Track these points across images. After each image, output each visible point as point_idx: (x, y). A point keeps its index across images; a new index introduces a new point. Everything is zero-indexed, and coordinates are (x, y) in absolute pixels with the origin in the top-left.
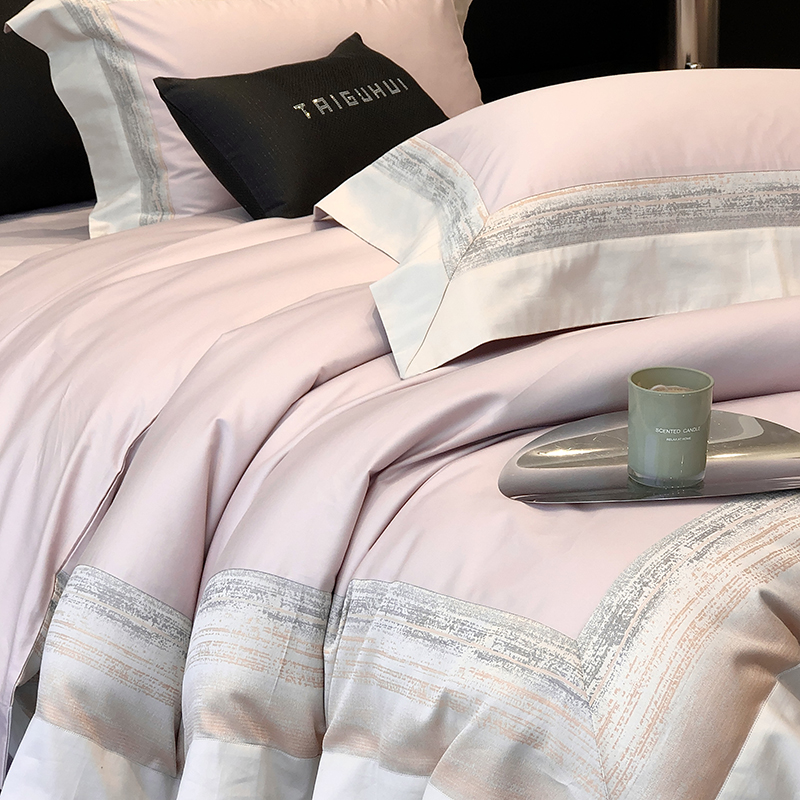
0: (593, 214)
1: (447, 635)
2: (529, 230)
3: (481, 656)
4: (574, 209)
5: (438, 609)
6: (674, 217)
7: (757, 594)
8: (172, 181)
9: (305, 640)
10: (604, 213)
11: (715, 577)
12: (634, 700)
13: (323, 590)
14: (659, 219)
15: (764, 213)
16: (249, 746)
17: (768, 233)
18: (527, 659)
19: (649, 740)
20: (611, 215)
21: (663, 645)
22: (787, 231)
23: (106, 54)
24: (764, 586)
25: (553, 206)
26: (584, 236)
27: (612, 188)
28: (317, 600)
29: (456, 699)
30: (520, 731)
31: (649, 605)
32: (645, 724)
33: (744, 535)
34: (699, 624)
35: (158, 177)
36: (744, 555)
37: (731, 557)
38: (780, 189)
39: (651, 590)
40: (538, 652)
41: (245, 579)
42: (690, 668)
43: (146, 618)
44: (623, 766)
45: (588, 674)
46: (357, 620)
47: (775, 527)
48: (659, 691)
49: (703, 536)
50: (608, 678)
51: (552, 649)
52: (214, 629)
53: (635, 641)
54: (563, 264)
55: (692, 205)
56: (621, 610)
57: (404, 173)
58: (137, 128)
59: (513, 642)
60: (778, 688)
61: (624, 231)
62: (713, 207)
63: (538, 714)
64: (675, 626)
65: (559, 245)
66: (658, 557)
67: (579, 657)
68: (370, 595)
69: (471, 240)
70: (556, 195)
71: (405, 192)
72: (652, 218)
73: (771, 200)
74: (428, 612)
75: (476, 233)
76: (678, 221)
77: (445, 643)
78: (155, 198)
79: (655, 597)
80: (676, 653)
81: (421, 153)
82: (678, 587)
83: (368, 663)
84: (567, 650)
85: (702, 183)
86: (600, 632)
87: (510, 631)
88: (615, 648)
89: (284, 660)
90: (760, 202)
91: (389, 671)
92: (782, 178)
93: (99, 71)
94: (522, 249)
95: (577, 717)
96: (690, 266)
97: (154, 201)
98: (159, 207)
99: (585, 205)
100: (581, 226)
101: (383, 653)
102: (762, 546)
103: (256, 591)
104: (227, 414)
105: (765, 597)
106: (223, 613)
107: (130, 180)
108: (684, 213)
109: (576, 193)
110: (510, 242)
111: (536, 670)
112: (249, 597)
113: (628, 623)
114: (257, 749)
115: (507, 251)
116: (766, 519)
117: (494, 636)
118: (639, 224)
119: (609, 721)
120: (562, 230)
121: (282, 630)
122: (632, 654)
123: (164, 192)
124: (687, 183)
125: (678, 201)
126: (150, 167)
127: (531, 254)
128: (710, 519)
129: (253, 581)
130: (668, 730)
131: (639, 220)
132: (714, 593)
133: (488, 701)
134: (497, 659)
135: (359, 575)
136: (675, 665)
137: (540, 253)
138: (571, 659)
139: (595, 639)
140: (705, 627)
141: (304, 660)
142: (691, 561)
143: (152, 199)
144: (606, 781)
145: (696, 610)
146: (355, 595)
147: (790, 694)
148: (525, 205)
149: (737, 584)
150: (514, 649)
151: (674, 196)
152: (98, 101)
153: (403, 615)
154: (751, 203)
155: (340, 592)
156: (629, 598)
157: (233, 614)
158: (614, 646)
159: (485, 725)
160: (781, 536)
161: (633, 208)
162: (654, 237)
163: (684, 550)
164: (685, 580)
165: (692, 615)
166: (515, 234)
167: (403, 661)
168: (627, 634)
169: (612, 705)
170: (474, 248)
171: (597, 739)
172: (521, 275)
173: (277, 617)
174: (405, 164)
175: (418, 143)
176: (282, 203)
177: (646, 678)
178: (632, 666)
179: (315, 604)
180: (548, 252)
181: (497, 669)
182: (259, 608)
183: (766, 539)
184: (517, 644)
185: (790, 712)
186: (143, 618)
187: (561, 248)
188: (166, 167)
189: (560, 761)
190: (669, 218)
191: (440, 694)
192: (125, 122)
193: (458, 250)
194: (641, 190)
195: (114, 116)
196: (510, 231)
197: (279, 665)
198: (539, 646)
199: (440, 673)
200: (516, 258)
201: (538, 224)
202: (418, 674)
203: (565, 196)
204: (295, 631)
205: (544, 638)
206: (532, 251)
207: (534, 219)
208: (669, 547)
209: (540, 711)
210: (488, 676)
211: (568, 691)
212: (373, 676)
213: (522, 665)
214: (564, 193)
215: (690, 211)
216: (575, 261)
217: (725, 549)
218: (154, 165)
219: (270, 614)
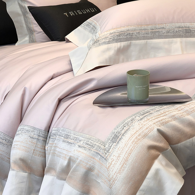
0: (129, 34)
1: (72, 141)
2: (111, 37)
3: (79, 146)
4: (124, 32)
5: (71, 134)
6: (152, 35)
7: (156, 130)
8: (36, 35)
9: (40, 144)
10: (132, 34)
11: (145, 125)
12: (118, 158)
13: (45, 130)
14: (148, 35)
15: (177, 34)
16: (24, 173)
17: (178, 40)
18: (91, 147)
19: (122, 169)
20: (135, 34)
21: (128, 143)
22: (184, 39)
23: (20, 2)
24: (159, 128)
25: (118, 31)
26: (127, 40)
27: (135, 27)
28: (43, 133)
29: (73, 158)
30: (87, 167)
31: (125, 132)
32: (121, 165)
33: (156, 114)
34: (139, 137)
35: (33, 34)
36: (154, 119)
37: (150, 120)
38: (182, 28)
39: (126, 128)
40: (94, 145)
41: (25, 127)
42: (135, 149)
43: (3, 140)
44: (114, 177)
45: (106, 151)
46: (53, 139)
47: (165, 112)
48: (125, 156)
49: (144, 114)
50: (112, 152)
51: (97, 144)
52: (16, 141)
53: (120, 142)
54: (120, 47)
55: (157, 32)
56: (117, 133)
57: (87, 28)
58: (28, 21)
59: (88, 143)
60: (161, 156)
61: (138, 39)
62: (163, 32)
63: (93, 162)
64: (132, 138)
65: (119, 42)
66: (130, 119)
67: (105, 146)
68: (56, 132)
69: (95, 40)
70: (119, 28)
71: (87, 32)
72: (146, 35)
73: (179, 31)
74: (69, 136)
75: (97, 38)
76: (153, 36)
77: (72, 143)
78: (32, 39)
79: (127, 130)
80: (131, 145)
81: (91, 22)
82: (134, 127)
83: (54, 150)
84: (102, 144)
85: (160, 26)
86: (111, 139)
87: (87, 140)
88: (114, 144)
89: (34, 150)
90: (176, 31)
91: (59, 152)
92: (183, 25)
93: (18, 7)
94: (109, 42)
95: (103, 163)
96: (157, 48)
97: (32, 40)
98: (33, 42)
99: (127, 31)
100: (126, 37)
101: (58, 147)
102: (160, 117)
103: (27, 131)
104: (27, 86)
105: (159, 131)
106: (19, 137)
107: (26, 35)
108: (155, 34)
109: (125, 28)
110: (106, 41)
111: (93, 150)
112: (25, 132)
113: (119, 137)
114: (26, 174)
115: (105, 43)
116: (163, 110)
117: (83, 141)
118: (142, 37)
119: (111, 164)
120: (120, 38)
121: (34, 141)
122: (119, 145)
123: (34, 38)
124: (156, 26)
125: (153, 31)
126: (31, 31)
127: (112, 44)
128: (147, 110)
129: (26, 128)
130: (127, 167)
131: (142, 36)
132: (144, 129)
133: (80, 159)
134: (83, 147)
135: (55, 126)
136: (130, 148)
137: (114, 44)
138: (102, 147)
139: (109, 141)
140: (140, 138)
141: (40, 150)
142: (139, 121)
143: (31, 40)
144: (110, 181)
145: (138, 133)
146: (53, 132)
147: (164, 158)
148: (110, 31)
149: (151, 127)
150: (88, 144)
151: (152, 29)
152: (18, 15)
153: (63, 136)
154: (174, 32)
155: (50, 131)
156: (120, 130)
157: (21, 137)
158: (114, 143)
159: (78, 165)
160: (166, 115)
161: (141, 32)
162: (147, 40)
163: (137, 118)
164: (136, 125)
165: (136, 135)
166: (107, 39)
167: (62, 149)
168: (118, 140)
169: (112, 160)
170: (96, 42)
171: (108, 169)
172: (108, 49)
173: (32, 138)
174: (87, 25)
175: (90, 20)
176: (60, 38)
177: (122, 152)
178: (118, 149)
179: (43, 134)
180: (116, 43)
181: (83, 150)
182: (28, 135)
183: (162, 115)
184: (89, 143)
185: (164, 163)
186: (2, 139)
187: (120, 43)
188: (35, 31)
189: (98, 175)
190: (151, 35)
191: (69, 157)
192: (25, 20)
193: (92, 43)
194: (143, 27)
195: (22, 18)
196: (106, 38)
197: (33, 151)
198: (94, 143)
199: (70, 152)
200: (107, 45)
201: (114, 36)
202: (65, 152)
203: (122, 29)
204: (37, 142)
205: (96, 141)
206: (112, 43)
207: (112, 35)
208: (133, 117)
209: (93, 161)
210: (80, 152)
211: (101, 156)
212: (56, 154)
213: (89, 148)
214: (122, 28)
215: (157, 33)
216: (124, 46)
217: (149, 118)
218: (32, 30)
219: (31, 137)
